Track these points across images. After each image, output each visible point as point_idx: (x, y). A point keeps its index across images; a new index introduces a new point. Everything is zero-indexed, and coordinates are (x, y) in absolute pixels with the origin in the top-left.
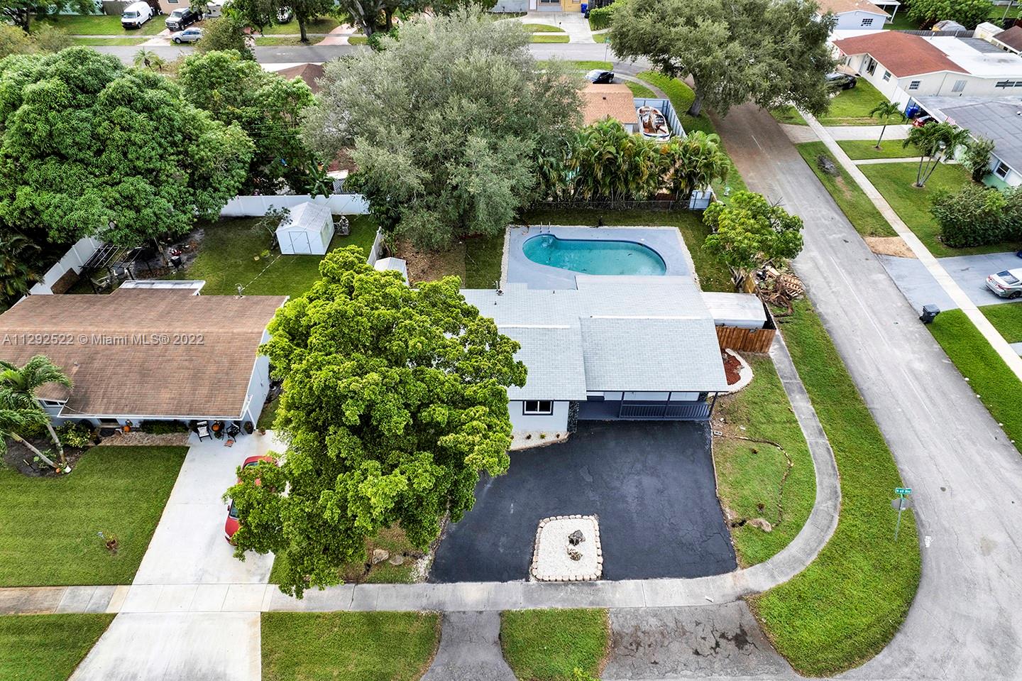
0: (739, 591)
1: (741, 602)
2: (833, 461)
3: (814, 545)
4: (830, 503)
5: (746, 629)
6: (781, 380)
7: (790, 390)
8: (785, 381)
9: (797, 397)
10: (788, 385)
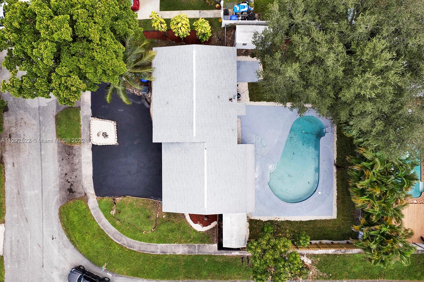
0: (88, 195)
1: (84, 194)
2: (148, 252)
3: (107, 229)
4: (126, 243)
5: (74, 194)
6: (197, 244)
7: (190, 247)
8: (196, 246)
9: (186, 249)
10: (194, 247)
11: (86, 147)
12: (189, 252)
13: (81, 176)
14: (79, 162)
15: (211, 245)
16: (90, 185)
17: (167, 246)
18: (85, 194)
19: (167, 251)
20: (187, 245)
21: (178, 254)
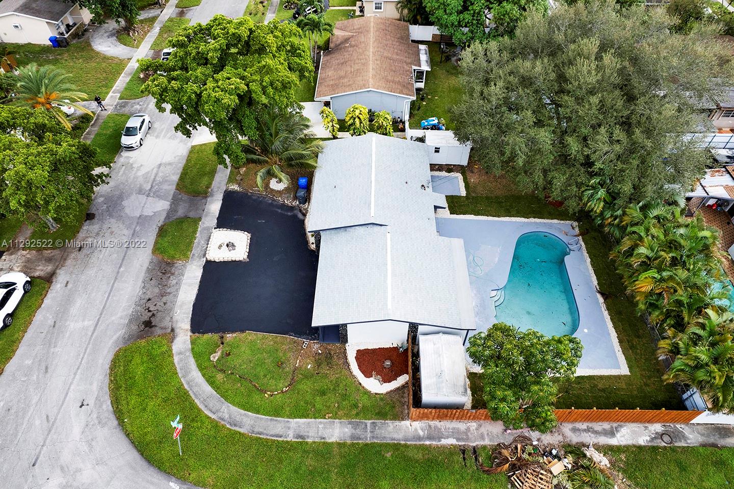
0: (177, 331)
1: (169, 330)
2: (267, 435)
3: (195, 389)
4: (227, 416)
5: (153, 329)
6: (370, 421)
7: (356, 426)
8: (368, 425)
9: (347, 430)
10: (363, 426)
11: (195, 264)
12: (353, 437)
13: (174, 303)
14: (177, 283)
15: (397, 423)
16: (184, 315)
17: (309, 423)
18: (173, 330)
19: (307, 434)
20: (350, 423)
21: (330, 441)
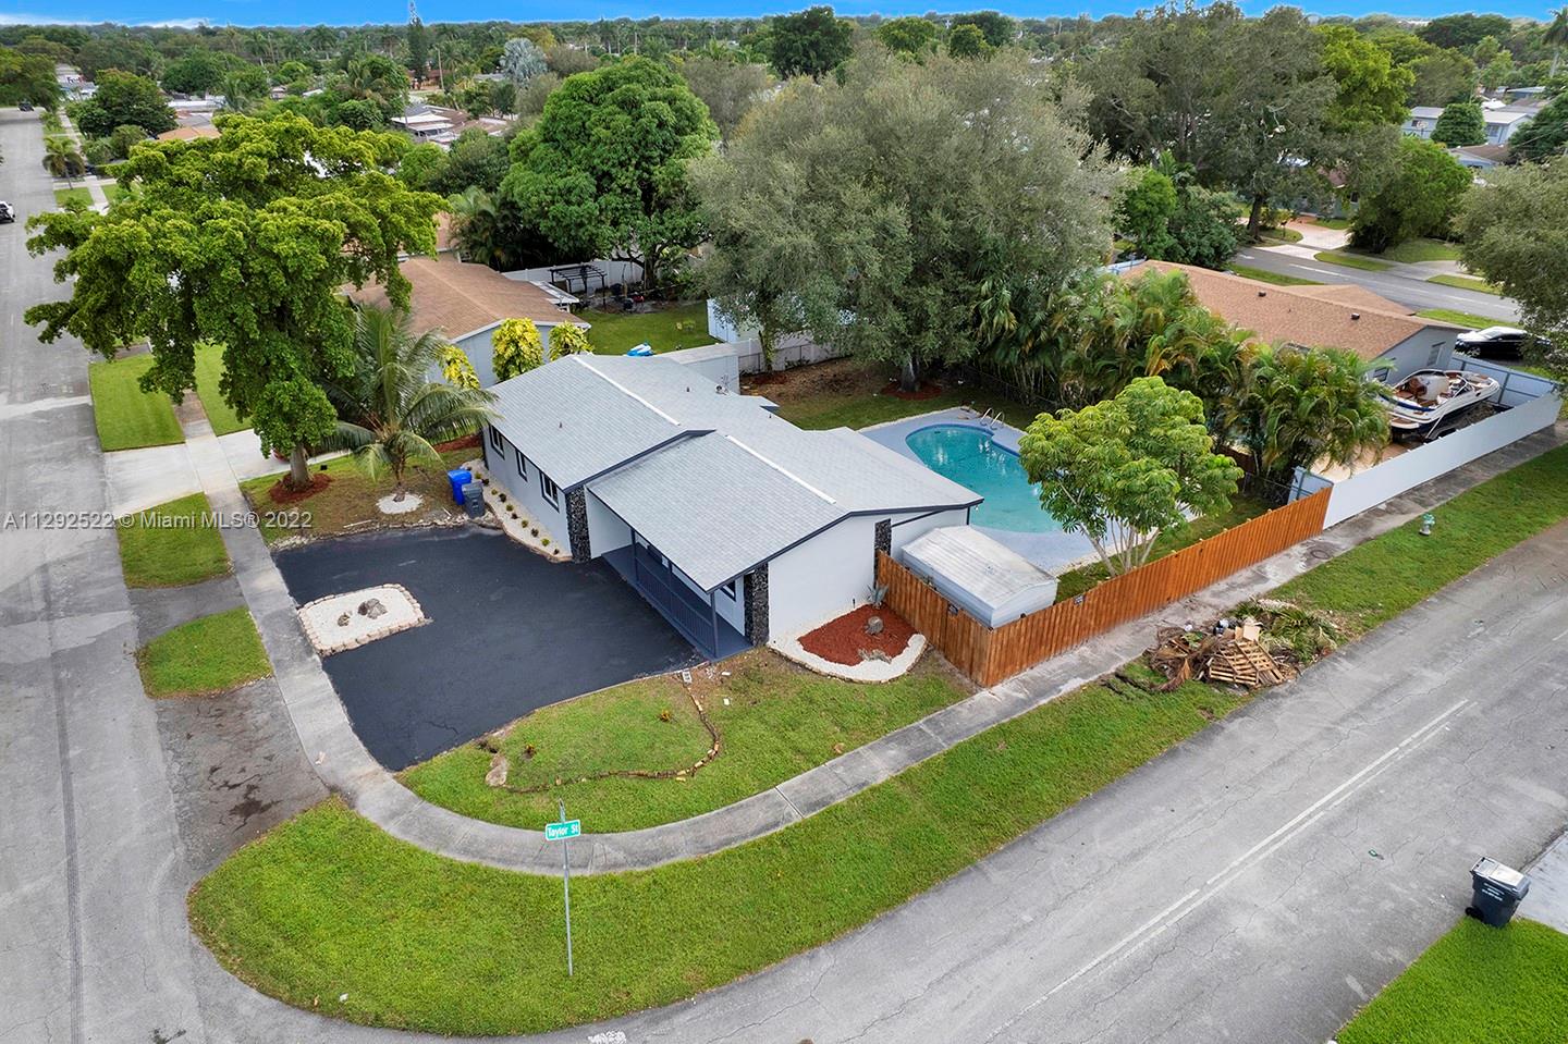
0: (348, 785)
1: (326, 792)
2: (745, 837)
3: (496, 852)
4: (620, 856)
5: (274, 809)
6: (921, 722)
7: (903, 739)
8: (924, 728)
9: (893, 752)
10: (917, 734)
11: (296, 672)
12: (914, 756)
13: (294, 748)
14: (273, 716)
15: (968, 702)
16: (345, 755)
17: (812, 778)
18: (334, 789)
19: (824, 795)
20: (888, 741)
21: (880, 781)
